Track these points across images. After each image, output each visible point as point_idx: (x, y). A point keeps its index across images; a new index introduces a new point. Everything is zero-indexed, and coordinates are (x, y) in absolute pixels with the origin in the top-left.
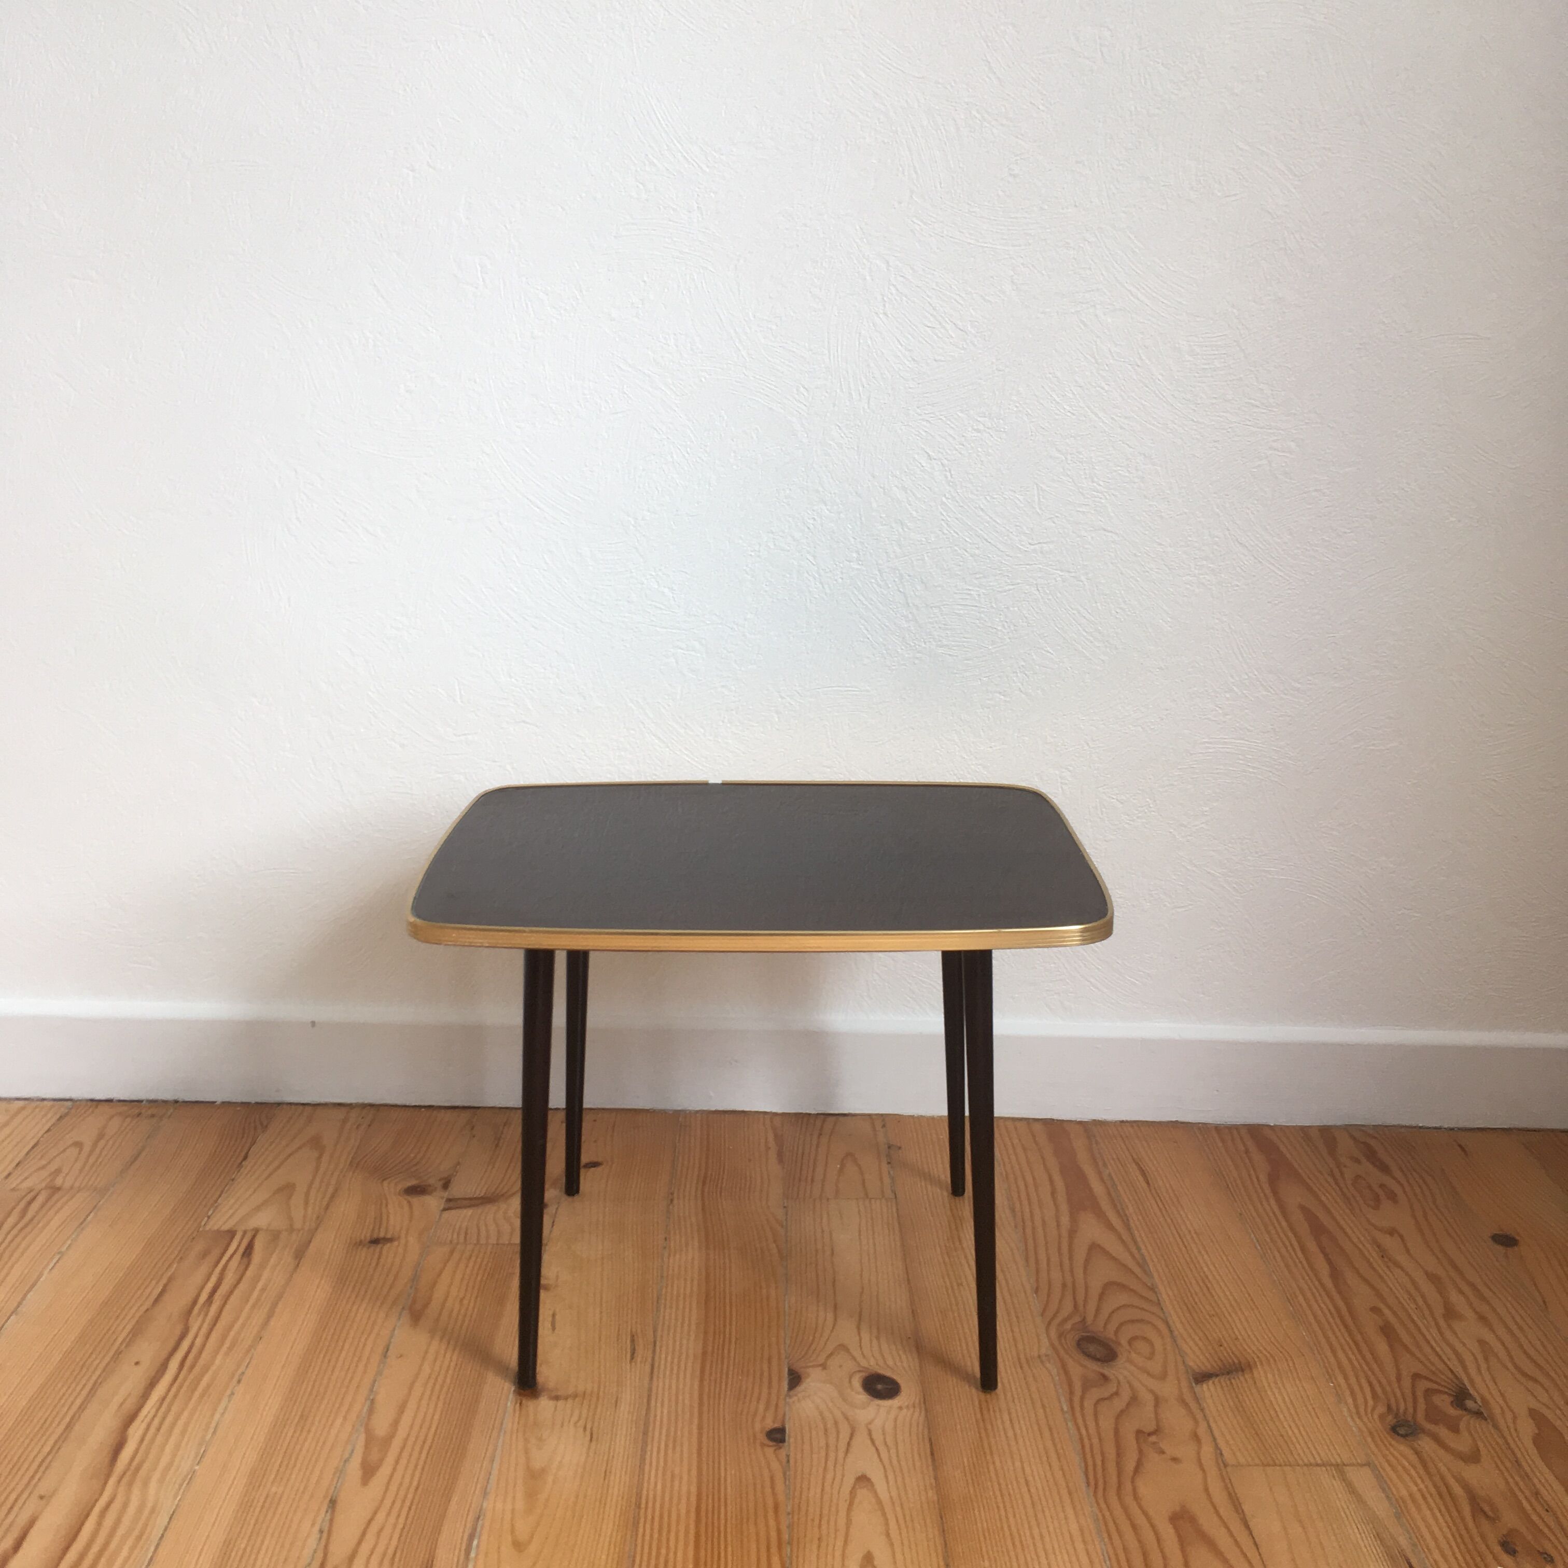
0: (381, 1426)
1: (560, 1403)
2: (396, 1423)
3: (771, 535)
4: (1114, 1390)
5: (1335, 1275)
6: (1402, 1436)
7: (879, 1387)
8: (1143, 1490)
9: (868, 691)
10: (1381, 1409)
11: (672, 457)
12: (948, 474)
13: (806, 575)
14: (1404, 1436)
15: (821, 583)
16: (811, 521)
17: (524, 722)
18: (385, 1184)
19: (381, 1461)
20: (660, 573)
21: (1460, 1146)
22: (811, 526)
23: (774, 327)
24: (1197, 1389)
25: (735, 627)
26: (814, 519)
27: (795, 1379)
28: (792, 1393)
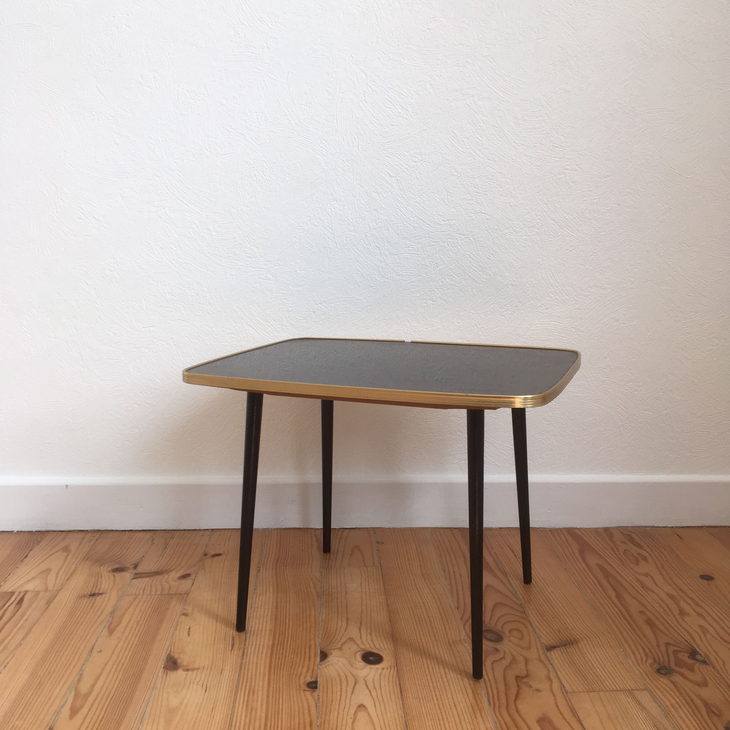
0: (84, 688)
1: (190, 673)
2: (93, 686)
3: (309, 218)
4: (503, 656)
5: (618, 596)
6: (663, 674)
7: (371, 658)
8: (520, 707)
9: (361, 300)
10: (650, 661)
11: (256, 177)
12: (400, 184)
13: (328, 239)
14: (665, 674)
15: (335, 243)
16: (330, 210)
17: (180, 319)
18: (102, 567)
19: (82, 707)
20: (251, 239)
21: (678, 535)
22: (329, 213)
23: (308, 108)
24: (548, 654)
25: (291, 267)
26: (331, 209)
27: (324, 656)
28: (322, 663)
